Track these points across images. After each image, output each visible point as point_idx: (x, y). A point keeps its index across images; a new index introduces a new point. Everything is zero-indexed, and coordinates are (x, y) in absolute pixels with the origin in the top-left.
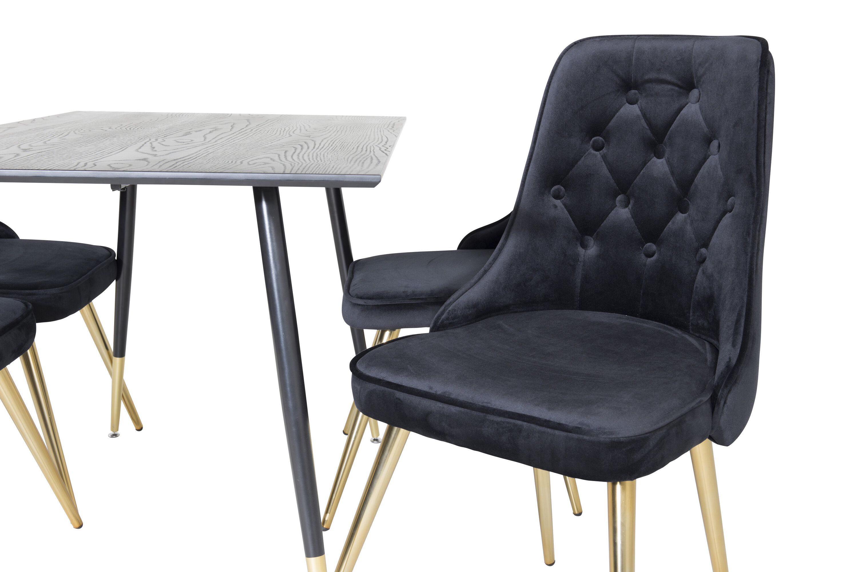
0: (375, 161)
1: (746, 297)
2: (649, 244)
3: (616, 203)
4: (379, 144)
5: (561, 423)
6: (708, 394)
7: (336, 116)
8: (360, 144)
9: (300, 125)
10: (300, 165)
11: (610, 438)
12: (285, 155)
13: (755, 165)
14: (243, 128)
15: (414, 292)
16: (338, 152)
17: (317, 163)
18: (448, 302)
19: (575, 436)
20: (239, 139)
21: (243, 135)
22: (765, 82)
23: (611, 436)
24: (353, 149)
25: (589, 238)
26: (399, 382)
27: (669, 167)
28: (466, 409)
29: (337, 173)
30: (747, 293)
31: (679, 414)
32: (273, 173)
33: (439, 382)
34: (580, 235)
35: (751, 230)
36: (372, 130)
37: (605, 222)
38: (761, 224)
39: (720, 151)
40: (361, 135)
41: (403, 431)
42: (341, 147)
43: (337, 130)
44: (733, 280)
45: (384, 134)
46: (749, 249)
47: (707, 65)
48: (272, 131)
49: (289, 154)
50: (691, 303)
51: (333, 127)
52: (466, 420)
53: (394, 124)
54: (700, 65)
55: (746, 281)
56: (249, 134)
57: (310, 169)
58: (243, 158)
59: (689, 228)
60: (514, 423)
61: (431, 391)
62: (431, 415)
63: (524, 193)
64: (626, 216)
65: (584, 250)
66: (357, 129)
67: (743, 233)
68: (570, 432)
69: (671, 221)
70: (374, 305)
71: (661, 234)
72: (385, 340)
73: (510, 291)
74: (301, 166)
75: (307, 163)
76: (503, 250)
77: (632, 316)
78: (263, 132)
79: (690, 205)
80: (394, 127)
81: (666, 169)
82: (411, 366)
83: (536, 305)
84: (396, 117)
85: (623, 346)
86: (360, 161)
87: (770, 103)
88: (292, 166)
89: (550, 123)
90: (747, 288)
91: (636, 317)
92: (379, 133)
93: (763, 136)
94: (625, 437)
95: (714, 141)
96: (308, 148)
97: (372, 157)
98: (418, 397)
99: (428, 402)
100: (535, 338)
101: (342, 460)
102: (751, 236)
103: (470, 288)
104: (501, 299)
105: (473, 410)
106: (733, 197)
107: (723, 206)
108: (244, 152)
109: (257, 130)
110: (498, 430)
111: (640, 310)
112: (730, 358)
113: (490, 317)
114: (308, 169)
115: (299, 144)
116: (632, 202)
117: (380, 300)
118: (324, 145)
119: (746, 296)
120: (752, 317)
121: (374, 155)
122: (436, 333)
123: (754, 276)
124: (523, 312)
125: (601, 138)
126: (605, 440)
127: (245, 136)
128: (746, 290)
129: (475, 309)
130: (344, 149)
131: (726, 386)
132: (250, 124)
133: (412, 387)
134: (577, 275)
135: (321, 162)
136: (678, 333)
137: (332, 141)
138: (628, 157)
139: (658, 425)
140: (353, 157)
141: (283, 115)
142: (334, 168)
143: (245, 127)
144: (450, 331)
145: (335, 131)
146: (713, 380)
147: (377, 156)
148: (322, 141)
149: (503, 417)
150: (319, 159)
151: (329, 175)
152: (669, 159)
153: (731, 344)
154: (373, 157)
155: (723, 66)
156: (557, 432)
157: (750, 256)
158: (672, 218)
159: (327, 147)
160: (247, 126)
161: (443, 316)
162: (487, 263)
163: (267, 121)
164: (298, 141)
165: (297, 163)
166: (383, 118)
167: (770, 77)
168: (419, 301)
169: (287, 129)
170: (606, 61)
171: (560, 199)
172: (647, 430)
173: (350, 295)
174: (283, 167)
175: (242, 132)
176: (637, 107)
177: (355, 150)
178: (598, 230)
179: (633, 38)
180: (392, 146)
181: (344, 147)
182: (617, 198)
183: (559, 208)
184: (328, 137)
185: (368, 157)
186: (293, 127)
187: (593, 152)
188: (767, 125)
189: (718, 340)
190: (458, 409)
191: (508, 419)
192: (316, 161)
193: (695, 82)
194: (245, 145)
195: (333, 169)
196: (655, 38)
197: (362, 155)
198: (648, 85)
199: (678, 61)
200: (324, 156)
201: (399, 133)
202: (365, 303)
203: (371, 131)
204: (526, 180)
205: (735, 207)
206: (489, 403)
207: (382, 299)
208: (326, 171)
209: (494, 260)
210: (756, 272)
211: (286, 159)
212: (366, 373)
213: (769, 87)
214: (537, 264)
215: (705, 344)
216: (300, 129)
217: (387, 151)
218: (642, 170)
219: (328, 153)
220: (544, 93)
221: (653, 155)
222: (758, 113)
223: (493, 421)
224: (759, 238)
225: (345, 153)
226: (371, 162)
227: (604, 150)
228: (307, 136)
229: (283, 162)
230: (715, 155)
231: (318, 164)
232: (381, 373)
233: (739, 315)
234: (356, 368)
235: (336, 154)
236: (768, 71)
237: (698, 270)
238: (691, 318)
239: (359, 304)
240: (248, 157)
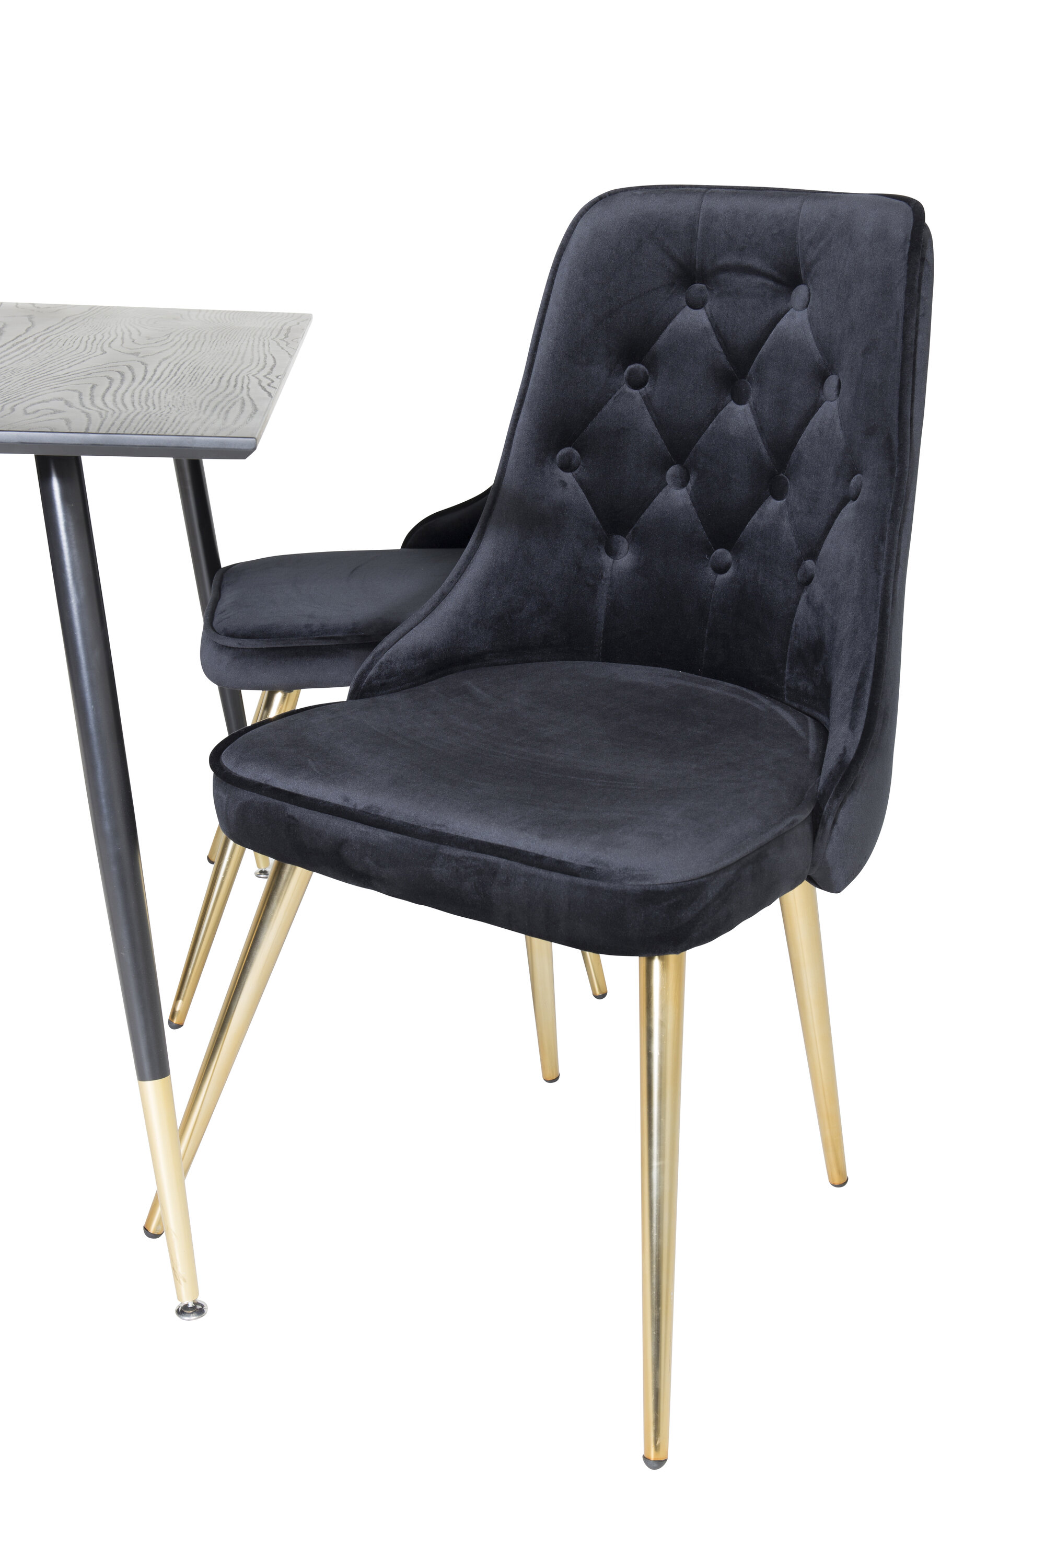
0: (249, 408)
1: (876, 646)
2: (719, 551)
3: (667, 479)
4: (259, 372)
5: (562, 860)
6: (807, 809)
7: (189, 311)
8: (226, 372)
9: (122, 330)
10: (116, 415)
11: (642, 885)
12: (90, 395)
13: (896, 421)
14: (21, 336)
15: (324, 626)
16: (184, 390)
17: (146, 413)
18: (379, 647)
19: (585, 882)
20: (11, 359)
21: (19, 349)
22: (917, 278)
23: (643, 883)
24: (212, 383)
25: (621, 538)
26: (293, 788)
27: (755, 420)
28: (405, 836)
29: (180, 434)
30: (878, 638)
31: (757, 844)
32: (68, 431)
33: (360, 790)
34: (604, 533)
35: (887, 533)
36: (248, 342)
37: (647, 511)
38: (903, 521)
39: (841, 395)
40: (228, 353)
41: (300, 872)
42: (192, 378)
43: (187, 340)
44: (855, 617)
45: (269, 351)
46: (883, 565)
47: (822, 244)
48: (72, 342)
49: (99, 391)
50: (787, 653)
51: (181, 334)
52: (404, 854)
53: (289, 330)
54: (811, 243)
55: (876, 619)
56: (30, 348)
57: (134, 424)
58: (15, 399)
59: (786, 524)
60: (485, 860)
61: (346, 804)
62: (346, 844)
63: (510, 459)
64: (683, 501)
65: (611, 560)
66: (223, 338)
67: (873, 537)
68: (576, 875)
69: (757, 512)
70: (256, 649)
71: (741, 534)
72: (273, 713)
73: (486, 629)
74: (118, 418)
75: (128, 413)
76: (474, 559)
77: (689, 673)
78: (55, 344)
79: (789, 486)
80: (288, 337)
81: (751, 422)
82: (313, 761)
83: (530, 653)
84: (294, 314)
85: (672, 726)
86: (223, 408)
87: (923, 315)
88: (102, 417)
89: (557, 339)
90: (877, 630)
91: (697, 674)
92: (261, 348)
93: (912, 372)
94: (668, 884)
95: (831, 376)
96: (133, 379)
97: (243, 400)
98: (325, 815)
99: (341, 823)
100: (526, 712)
101: (202, 911)
102: (886, 542)
103: (418, 624)
104: (471, 643)
105: (416, 838)
106: (859, 475)
107: (842, 490)
108: (19, 388)
109: (44, 339)
110: (457, 870)
111: (704, 663)
112: (845, 749)
113: (452, 673)
114: (130, 424)
115: (117, 371)
116: (693, 478)
117: (266, 640)
118: (162, 374)
119: (875, 643)
120: (884, 680)
121: (248, 395)
122: (358, 701)
123: (889, 611)
124: (507, 664)
125: (642, 367)
126: (634, 888)
127: (22, 353)
128: (876, 633)
129: (426, 660)
130: (196, 382)
131: (837, 795)
132: (33, 325)
133: (316, 797)
134: (600, 602)
135: (154, 409)
136: (764, 704)
137: (177, 364)
138: (687, 400)
139: (722, 863)
140: (211, 400)
141: (93, 307)
142: (176, 421)
143: (24, 332)
144: (382, 698)
145: (184, 343)
146: (816, 785)
147: (253, 399)
148: (160, 364)
149: (467, 850)
150: (150, 403)
151: (166, 437)
152: (756, 406)
153: (847, 725)
154: (246, 398)
155: (849, 246)
156: (555, 876)
157: (884, 576)
158: (759, 506)
159: (166, 378)
160: (27, 330)
161: (371, 673)
162: (447, 581)
163: (64, 320)
164: (115, 364)
165: (111, 412)
166: (271, 315)
167: (926, 269)
168: (333, 643)
169: (99, 337)
170: (652, 232)
171: (571, 471)
172: (704, 871)
173: (215, 630)
174: (87, 419)
175: (17, 343)
176: (705, 314)
177: (215, 384)
178: (636, 525)
179: (700, 192)
180: (282, 377)
181: (196, 378)
182: (669, 471)
183: (569, 486)
184: (169, 357)
185: (237, 399)
186: (109, 333)
187: (629, 390)
188: (918, 352)
189: (828, 714)
190: (391, 834)
191: (475, 853)
192: (145, 407)
193: (802, 272)
194: (22, 372)
195: (174, 425)
196: (736, 193)
197: (227, 396)
198: (723, 276)
199: (775, 235)
200: (160, 397)
201: (296, 349)
202: (240, 644)
203: (248, 345)
204: (513, 438)
205: (862, 492)
206: (444, 826)
207: (269, 638)
208: (161, 429)
209: (459, 576)
210: (892, 603)
211: (93, 402)
212: (238, 773)
213: (923, 287)
214: (532, 583)
215: (807, 722)
216: (123, 339)
217: (271, 390)
218: (711, 422)
219: (167, 390)
220: (546, 285)
221: (729, 397)
222: (903, 333)
223: (449, 856)
224: (899, 546)
225: (197, 390)
226: (242, 411)
227: (648, 388)
228: (133, 354)
229: (87, 408)
230: (832, 401)
231: (148, 413)
232: (261, 773)
233: (863, 676)
234: (220, 764)
235: (181, 392)
236: (923, 260)
237: (799, 598)
238: (786, 678)
239: (228, 645)
240: (26, 397)
